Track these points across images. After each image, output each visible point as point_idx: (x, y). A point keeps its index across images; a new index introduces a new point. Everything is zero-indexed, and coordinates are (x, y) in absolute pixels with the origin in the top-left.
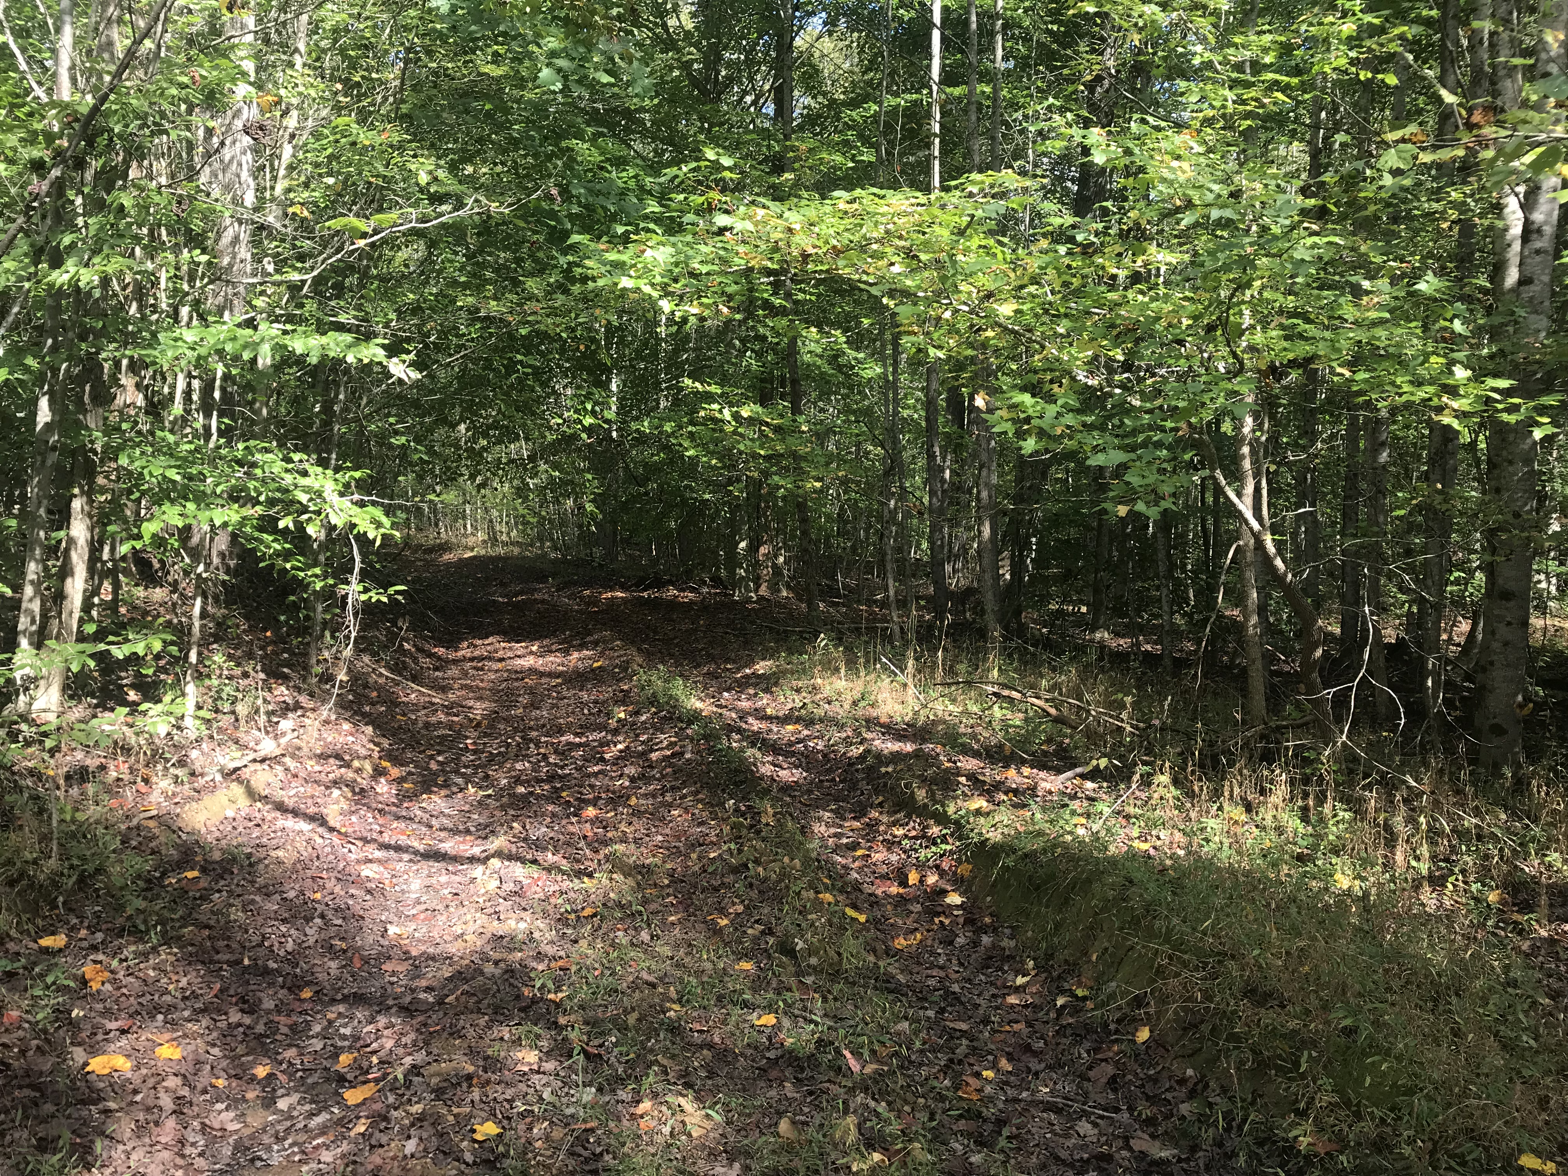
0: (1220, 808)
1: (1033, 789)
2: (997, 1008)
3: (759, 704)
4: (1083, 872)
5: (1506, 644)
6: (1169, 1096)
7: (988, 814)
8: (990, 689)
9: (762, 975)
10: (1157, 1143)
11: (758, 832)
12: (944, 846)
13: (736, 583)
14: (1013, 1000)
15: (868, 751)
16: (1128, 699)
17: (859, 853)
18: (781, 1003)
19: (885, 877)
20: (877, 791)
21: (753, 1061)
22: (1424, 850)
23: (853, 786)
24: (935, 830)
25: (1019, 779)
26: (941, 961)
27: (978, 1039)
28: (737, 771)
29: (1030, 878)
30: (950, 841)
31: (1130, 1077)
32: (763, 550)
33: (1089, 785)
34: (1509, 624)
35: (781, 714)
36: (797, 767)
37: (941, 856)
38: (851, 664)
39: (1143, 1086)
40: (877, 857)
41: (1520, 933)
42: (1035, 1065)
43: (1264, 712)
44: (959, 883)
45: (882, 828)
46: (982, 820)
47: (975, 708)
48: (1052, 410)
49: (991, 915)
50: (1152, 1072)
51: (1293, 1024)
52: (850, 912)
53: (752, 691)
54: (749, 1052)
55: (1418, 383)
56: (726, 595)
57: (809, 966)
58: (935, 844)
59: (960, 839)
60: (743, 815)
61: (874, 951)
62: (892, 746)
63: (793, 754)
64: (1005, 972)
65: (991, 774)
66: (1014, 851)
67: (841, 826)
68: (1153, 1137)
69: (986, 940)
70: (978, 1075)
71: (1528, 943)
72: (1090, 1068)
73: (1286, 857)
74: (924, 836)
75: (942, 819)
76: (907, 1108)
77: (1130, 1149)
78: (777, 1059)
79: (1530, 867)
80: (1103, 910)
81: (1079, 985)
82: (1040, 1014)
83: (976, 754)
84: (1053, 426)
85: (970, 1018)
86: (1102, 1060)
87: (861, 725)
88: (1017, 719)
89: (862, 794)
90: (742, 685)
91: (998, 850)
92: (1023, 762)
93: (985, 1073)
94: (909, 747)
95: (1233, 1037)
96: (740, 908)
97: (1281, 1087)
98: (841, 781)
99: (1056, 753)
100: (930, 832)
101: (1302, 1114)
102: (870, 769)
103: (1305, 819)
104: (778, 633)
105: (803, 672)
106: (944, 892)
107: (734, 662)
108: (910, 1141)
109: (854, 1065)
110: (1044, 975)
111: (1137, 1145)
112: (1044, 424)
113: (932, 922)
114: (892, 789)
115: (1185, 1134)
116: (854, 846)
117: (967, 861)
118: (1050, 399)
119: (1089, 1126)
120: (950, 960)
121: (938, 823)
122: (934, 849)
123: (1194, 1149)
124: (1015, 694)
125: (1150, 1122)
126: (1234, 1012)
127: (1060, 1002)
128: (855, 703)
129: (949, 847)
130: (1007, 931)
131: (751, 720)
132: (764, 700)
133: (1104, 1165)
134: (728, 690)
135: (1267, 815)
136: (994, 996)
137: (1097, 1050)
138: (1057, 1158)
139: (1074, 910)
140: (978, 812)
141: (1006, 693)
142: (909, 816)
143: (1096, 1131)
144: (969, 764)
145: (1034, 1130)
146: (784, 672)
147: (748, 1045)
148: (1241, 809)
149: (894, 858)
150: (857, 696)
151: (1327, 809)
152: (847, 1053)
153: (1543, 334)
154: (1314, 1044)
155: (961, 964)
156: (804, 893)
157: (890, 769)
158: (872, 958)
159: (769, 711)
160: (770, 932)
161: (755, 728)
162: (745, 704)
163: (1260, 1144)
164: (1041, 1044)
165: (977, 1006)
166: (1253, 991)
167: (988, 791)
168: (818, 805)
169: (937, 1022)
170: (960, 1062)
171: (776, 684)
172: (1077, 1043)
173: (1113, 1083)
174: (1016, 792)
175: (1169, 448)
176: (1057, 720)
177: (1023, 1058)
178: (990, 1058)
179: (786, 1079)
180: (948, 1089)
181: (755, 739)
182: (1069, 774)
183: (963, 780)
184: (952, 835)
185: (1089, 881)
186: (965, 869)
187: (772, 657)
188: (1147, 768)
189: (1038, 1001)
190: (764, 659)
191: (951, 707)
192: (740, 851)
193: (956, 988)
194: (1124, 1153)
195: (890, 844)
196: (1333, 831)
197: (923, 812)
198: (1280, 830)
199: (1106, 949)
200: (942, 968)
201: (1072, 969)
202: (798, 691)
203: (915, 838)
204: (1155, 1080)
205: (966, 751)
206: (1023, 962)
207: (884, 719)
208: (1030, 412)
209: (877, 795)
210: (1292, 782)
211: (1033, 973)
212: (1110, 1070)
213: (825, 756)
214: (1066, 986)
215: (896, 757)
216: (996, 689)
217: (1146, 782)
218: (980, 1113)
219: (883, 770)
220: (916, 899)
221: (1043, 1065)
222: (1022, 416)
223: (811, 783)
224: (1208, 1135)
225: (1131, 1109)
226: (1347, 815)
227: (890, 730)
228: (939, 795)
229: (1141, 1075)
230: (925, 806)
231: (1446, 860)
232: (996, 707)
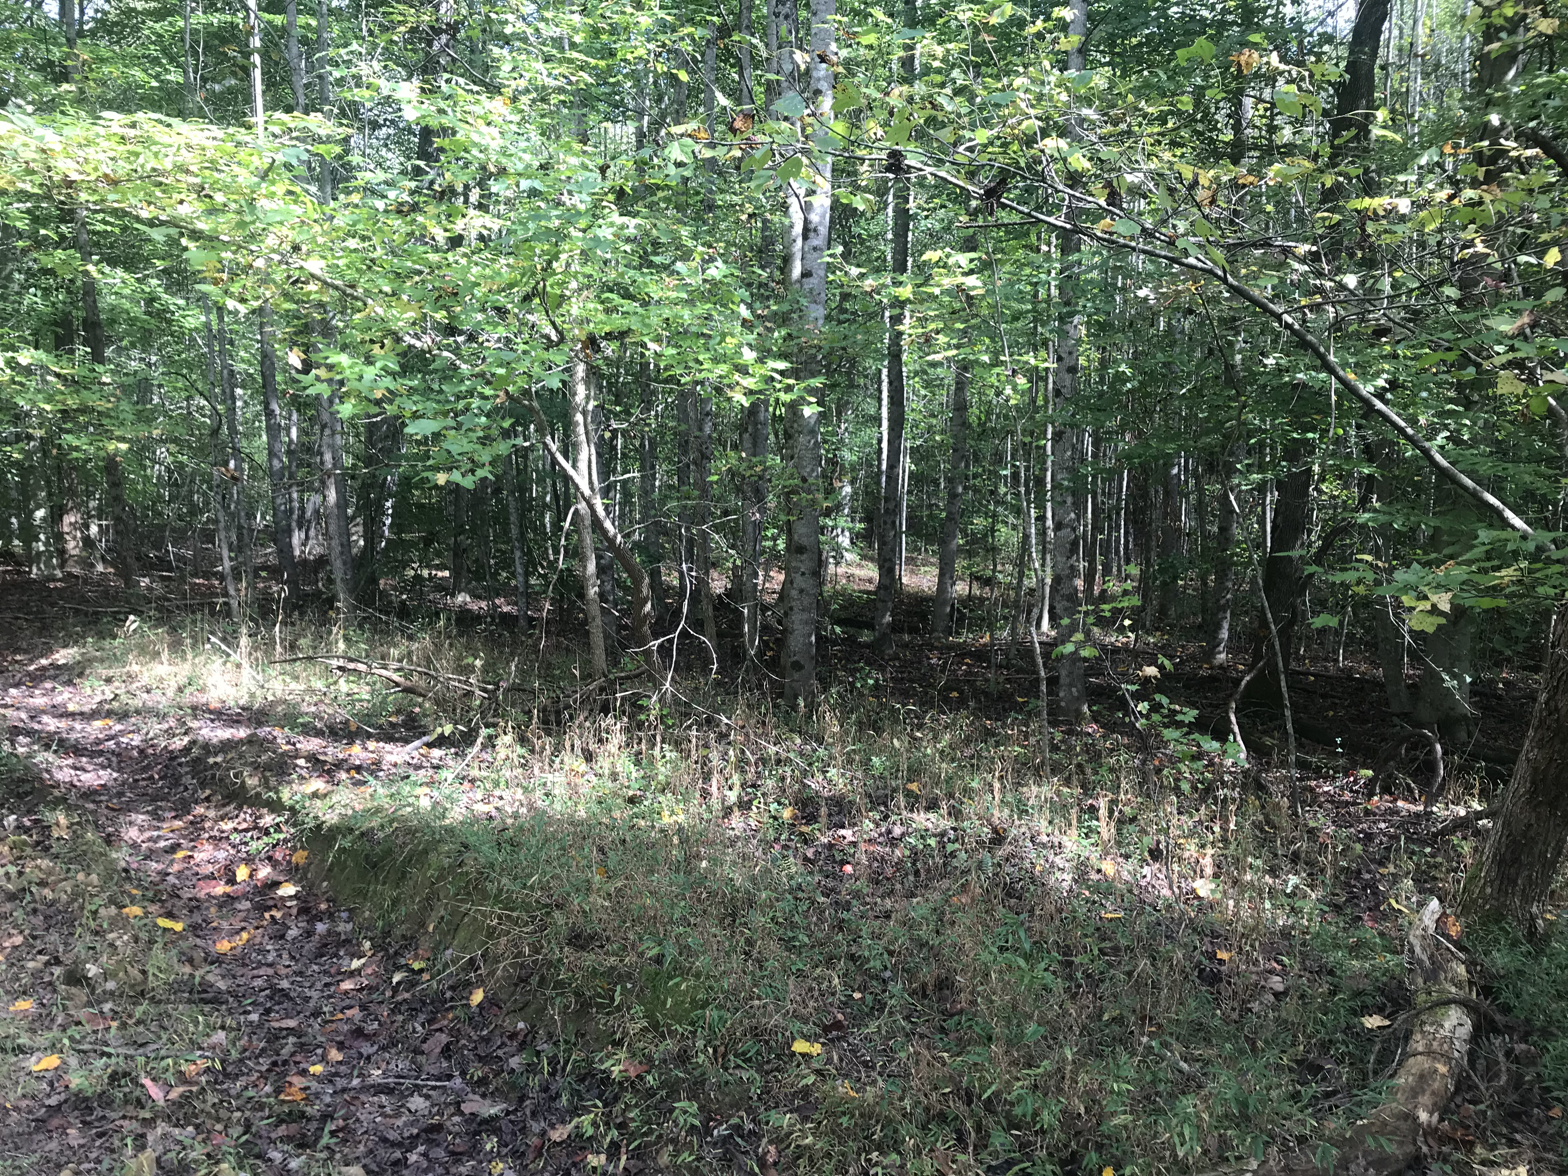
0: (562, 762)
1: (377, 763)
2: (330, 997)
3: (58, 700)
4: (419, 843)
5: (801, 591)
6: (500, 1053)
7: (325, 795)
8: (335, 663)
9: (44, 1012)
10: (488, 1102)
11: (47, 849)
12: (276, 836)
13: (32, 558)
14: (347, 985)
15: (193, 742)
16: (478, 663)
17: (180, 855)
18: (66, 1041)
19: (212, 877)
20: (203, 785)
21: (30, 1112)
22: (736, 779)
23: (177, 782)
24: (268, 820)
25: (364, 755)
26: (270, 958)
27: (306, 1035)
28: (22, 781)
29: (367, 857)
30: (284, 828)
31: (463, 1042)
32: (69, 519)
33: (436, 753)
34: (803, 574)
35: (86, 709)
36: (104, 767)
37: (274, 846)
38: (176, 646)
39: (476, 1048)
40: (199, 856)
41: (806, 842)
42: (367, 1049)
43: (604, 666)
44: (293, 872)
45: (207, 825)
46: (318, 803)
47: (319, 684)
48: (370, 372)
49: (328, 900)
50: (485, 1033)
51: (612, 960)
52: (163, 923)
53: (48, 685)
54: (24, 1104)
55: (716, 360)
56: (19, 573)
57: (104, 992)
58: (267, 833)
59: (294, 825)
60: (27, 831)
61: (191, 961)
62: (225, 734)
63: (101, 753)
64: (339, 958)
65: (333, 752)
66: (351, 830)
67: (158, 828)
68: (484, 1096)
69: (321, 928)
70: (304, 1073)
71: (812, 850)
72: (424, 1041)
73: (619, 801)
74: (256, 827)
75: (276, 807)
76: (219, 1127)
77: (462, 1114)
78: (59, 1105)
79: (815, 783)
80: (438, 879)
81: (416, 958)
82: (374, 996)
83: (319, 733)
84: (372, 390)
85: (299, 1013)
86: (437, 1030)
87: (186, 715)
88: (364, 693)
89: (186, 789)
90: (36, 679)
91: (335, 831)
92: (369, 736)
93: (312, 1069)
94: (242, 733)
95: (559, 984)
96: (18, 940)
97: (602, 1022)
98: (161, 778)
99: (405, 724)
100: (262, 823)
101: (618, 1044)
102: (197, 761)
103: (638, 763)
104: (86, 614)
105: (116, 659)
106: (276, 884)
107: (26, 652)
108: (217, 1163)
109: (155, 1092)
110: (380, 954)
111: (466, 1108)
112: (364, 386)
113: (262, 917)
114: (221, 780)
115: (513, 1086)
116: (174, 848)
117: (303, 848)
118: (369, 361)
119: (422, 1099)
120: (280, 956)
121: (272, 811)
122: (266, 839)
123: (522, 1099)
124: (362, 667)
125: (483, 1081)
126: (560, 960)
127: (396, 978)
128: (180, 690)
129: (282, 836)
130: (344, 915)
131: (45, 719)
132: (64, 696)
133: (434, 1136)
134: (16, 685)
135: (604, 764)
136: (327, 985)
137: (431, 1021)
138: (385, 1140)
139: (411, 883)
140: (315, 795)
141: (351, 666)
142: (240, 808)
143: (428, 1103)
144: (312, 744)
145: (362, 1118)
146: (91, 661)
147: (24, 1096)
148: (581, 760)
149: (221, 855)
150: (183, 681)
151: (657, 752)
152: (147, 1082)
153: (821, 322)
154: (629, 976)
155: (293, 958)
156: (102, 912)
157: (219, 759)
158: (187, 969)
159: (71, 707)
160: (57, 962)
161: (52, 728)
162: (39, 701)
163: (581, 1080)
164: (376, 1025)
165: (307, 999)
166: (578, 936)
167: (328, 772)
168: (129, 808)
169: (260, 1025)
170: (285, 1063)
171: (81, 675)
172: (413, 1017)
173: (446, 1052)
174: (358, 769)
175: (488, 416)
176: (407, 690)
177: (356, 1044)
178: (319, 1051)
179: (70, 1125)
180: (268, 1096)
181: (47, 741)
182: (417, 743)
183: (301, 762)
184: (287, 822)
185: (425, 852)
186: (300, 857)
187: (76, 642)
188: (491, 731)
189: (374, 982)
190: (65, 646)
191: (293, 685)
192: (20, 873)
193: (285, 984)
194: (457, 1119)
195: (217, 840)
196: (663, 771)
197: (256, 802)
198: (614, 776)
199: (442, 918)
200: (270, 965)
201: (410, 942)
202: (109, 680)
203: (246, 830)
204: (486, 1040)
205: (309, 730)
206: (359, 944)
207: (215, 705)
208: (348, 373)
209: (203, 789)
210: (627, 730)
211: (369, 954)
212: (444, 1038)
213: (142, 751)
214: (403, 961)
215: (226, 746)
216: (341, 663)
217: (490, 743)
218: (303, 1113)
219: (211, 760)
220: (245, 896)
221: (376, 1047)
222: (339, 377)
223: (123, 784)
224: (534, 1082)
225: (463, 1074)
226: (674, 755)
227: (221, 716)
228: (273, 782)
229: (475, 1038)
230: (258, 795)
231: (753, 786)
232: (342, 681)
